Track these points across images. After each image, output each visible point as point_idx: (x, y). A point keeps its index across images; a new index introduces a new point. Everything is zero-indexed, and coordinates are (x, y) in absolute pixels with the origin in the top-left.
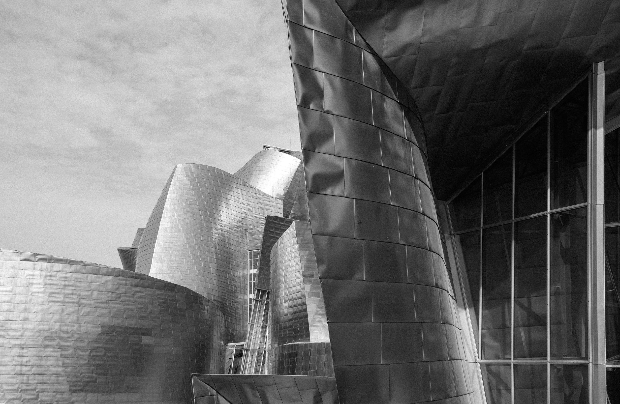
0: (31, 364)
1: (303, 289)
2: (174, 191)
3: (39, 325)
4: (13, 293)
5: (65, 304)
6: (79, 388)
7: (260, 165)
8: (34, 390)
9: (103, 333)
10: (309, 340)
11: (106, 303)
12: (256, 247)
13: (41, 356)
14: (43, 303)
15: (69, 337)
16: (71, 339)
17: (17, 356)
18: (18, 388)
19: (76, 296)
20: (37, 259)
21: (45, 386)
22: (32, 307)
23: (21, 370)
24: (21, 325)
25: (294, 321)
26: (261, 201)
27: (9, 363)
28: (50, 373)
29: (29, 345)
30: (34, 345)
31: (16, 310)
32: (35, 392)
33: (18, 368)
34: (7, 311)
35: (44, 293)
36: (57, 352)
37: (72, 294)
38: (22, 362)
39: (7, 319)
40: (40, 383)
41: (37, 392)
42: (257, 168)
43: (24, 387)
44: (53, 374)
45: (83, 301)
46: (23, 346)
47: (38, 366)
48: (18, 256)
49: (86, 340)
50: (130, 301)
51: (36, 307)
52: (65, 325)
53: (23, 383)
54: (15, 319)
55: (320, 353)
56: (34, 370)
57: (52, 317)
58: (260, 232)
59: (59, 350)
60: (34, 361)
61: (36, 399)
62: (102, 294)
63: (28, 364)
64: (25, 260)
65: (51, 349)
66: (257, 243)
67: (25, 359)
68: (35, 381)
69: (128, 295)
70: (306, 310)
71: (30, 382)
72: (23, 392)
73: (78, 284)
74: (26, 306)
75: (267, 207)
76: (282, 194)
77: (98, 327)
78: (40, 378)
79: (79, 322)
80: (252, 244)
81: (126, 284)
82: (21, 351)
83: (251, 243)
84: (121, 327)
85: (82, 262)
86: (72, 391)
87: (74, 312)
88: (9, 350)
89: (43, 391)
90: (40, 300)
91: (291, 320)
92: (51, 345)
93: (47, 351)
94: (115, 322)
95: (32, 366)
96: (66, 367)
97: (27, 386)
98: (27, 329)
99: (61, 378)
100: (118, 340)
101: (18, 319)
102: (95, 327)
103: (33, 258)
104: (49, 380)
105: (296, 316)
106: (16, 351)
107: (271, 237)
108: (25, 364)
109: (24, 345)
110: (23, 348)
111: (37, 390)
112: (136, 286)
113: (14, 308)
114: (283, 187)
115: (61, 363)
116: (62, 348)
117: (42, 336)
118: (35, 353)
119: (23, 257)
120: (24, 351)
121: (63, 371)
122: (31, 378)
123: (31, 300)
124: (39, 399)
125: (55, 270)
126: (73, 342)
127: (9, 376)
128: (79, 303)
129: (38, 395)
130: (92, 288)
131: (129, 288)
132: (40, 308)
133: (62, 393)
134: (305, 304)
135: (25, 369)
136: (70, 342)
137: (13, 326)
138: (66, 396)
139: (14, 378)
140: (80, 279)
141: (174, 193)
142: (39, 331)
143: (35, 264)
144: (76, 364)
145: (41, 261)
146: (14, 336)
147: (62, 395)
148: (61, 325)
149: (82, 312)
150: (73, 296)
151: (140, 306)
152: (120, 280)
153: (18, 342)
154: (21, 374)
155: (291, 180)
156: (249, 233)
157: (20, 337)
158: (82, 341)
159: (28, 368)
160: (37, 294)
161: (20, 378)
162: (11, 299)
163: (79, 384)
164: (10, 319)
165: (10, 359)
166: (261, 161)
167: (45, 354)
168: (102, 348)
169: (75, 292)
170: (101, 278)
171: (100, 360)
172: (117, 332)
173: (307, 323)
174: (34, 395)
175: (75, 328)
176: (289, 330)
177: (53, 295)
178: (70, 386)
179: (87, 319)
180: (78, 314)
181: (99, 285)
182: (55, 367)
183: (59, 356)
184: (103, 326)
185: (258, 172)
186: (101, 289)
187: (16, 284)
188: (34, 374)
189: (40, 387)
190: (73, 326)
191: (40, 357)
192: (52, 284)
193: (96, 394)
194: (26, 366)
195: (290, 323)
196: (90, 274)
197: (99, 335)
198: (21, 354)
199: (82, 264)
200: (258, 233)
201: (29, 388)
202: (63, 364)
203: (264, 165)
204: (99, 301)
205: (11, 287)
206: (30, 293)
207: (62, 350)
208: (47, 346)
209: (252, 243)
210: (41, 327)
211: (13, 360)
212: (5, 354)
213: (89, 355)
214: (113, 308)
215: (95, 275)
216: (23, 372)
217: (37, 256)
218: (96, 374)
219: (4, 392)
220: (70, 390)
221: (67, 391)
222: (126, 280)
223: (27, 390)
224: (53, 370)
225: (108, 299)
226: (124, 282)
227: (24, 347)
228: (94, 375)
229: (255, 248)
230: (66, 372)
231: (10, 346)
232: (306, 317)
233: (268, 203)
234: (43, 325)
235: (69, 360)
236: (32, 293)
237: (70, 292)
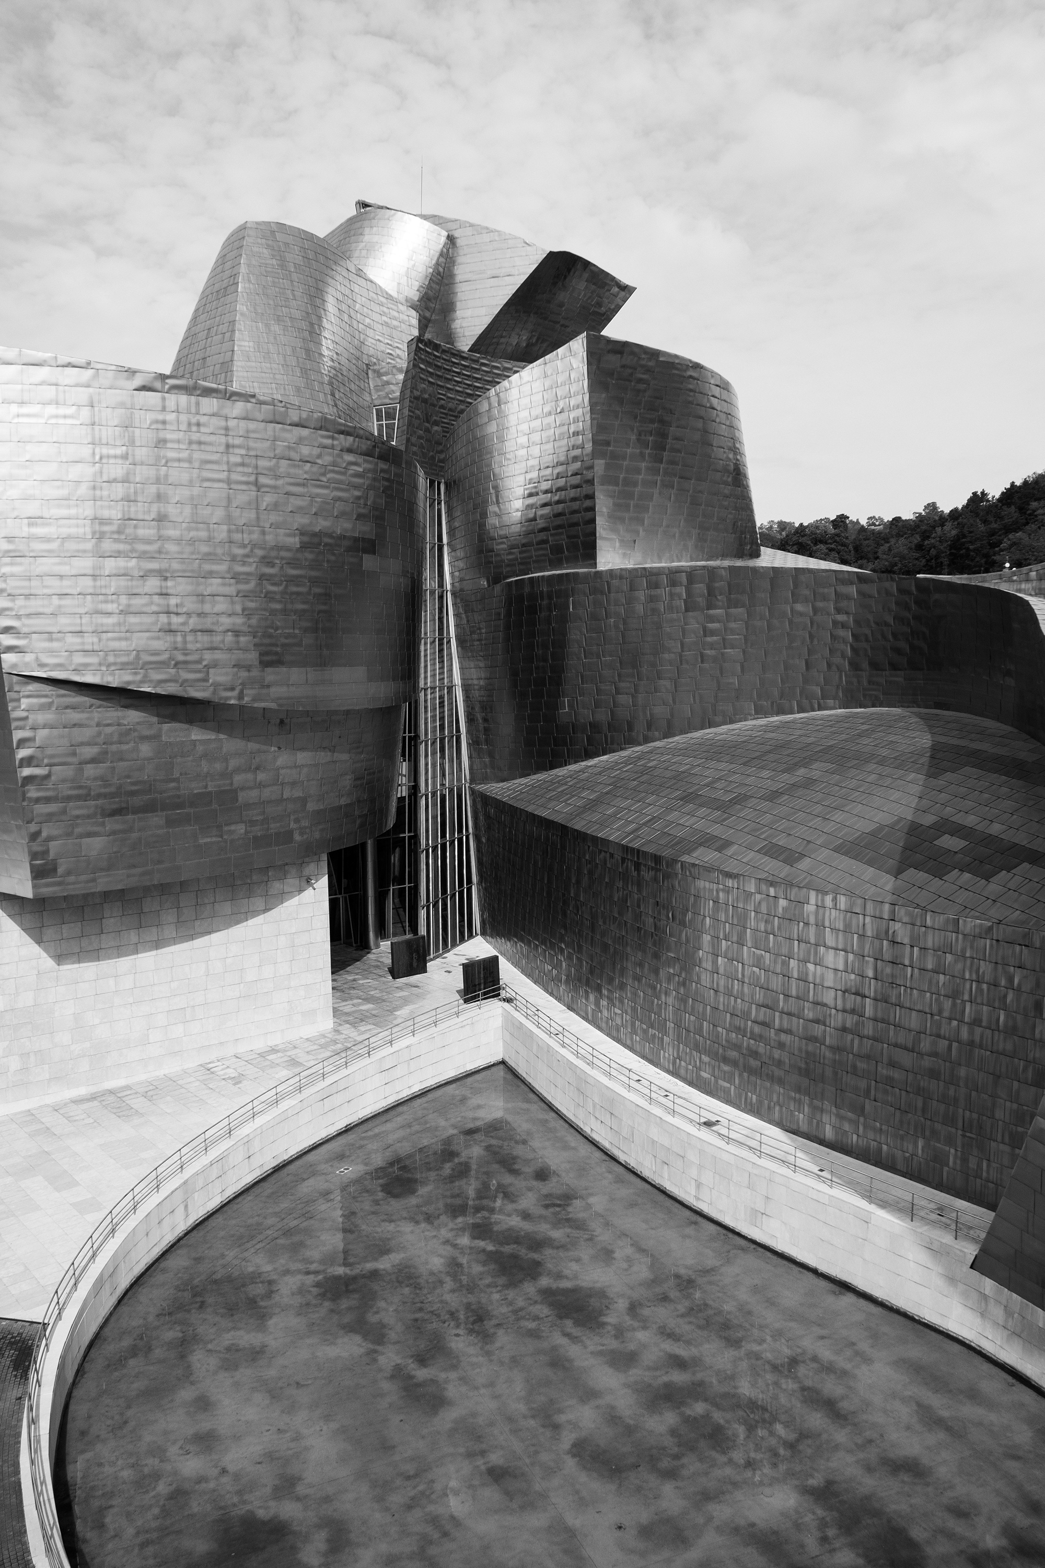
0: (184, 610)
1: (591, 467)
2: (249, 277)
3: (189, 529)
4: (130, 460)
5: (233, 486)
6: (274, 658)
7: (366, 238)
8: (199, 662)
9: (304, 546)
10: (595, 565)
11: (304, 485)
12: (390, 399)
13: (202, 595)
14: (190, 484)
15: (247, 556)
16: (251, 560)
17: (157, 594)
18: (171, 658)
19: (250, 470)
20: (167, 387)
21: (218, 655)
22: (170, 491)
23: (169, 624)
24: (155, 531)
25: (553, 532)
26: (385, 310)
27: (145, 609)
28: (221, 629)
29: (178, 571)
30: (184, 571)
31: (139, 499)
32: (200, 666)
33: (163, 618)
34: (122, 500)
35: (190, 460)
36: (230, 585)
37: (243, 464)
38: (168, 605)
39: (126, 517)
40: (208, 649)
41: (205, 666)
42: (362, 245)
43: (181, 658)
44: (228, 631)
45: (263, 480)
46: (165, 574)
47: (199, 615)
48: (128, 379)
49: (278, 561)
50: (340, 482)
51: (177, 492)
52: (237, 531)
53: (176, 649)
54: (141, 517)
55: (632, 588)
56: (193, 622)
57: (212, 514)
58: (400, 370)
59: (232, 581)
60: (190, 605)
61: (205, 680)
62: (294, 466)
63: (180, 611)
64: (144, 388)
65: (219, 581)
66: (393, 392)
67: (173, 601)
68: (198, 645)
69: (336, 469)
70: (592, 509)
71: (189, 646)
72: (180, 666)
73: (252, 444)
74: (158, 489)
75: (395, 323)
76: (416, 298)
77: (294, 535)
78: (204, 639)
79: (262, 524)
80: (380, 393)
81: (333, 447)
82: (164, 584)
83: (377, 391)
84: (330, 536)
85: (254, 396)
86: (265, 664)
87: (249, 503)
88: (141, 582)
89: (215, 665)
90: (185, 477)
91: (542, 530)
92: (217, 572)
93: (211, 585)
94: (322, 524)
95: (188, 614)
96: (249, 617)
97: (186, 655)
98: (168, 539)
99: (242, 639)
100: (328, 561)
101: (147, 517)
102: (289, 535)
103: (158, 385)
104: (223, 641)
105: (558, 521)
106: (153, 584)
107: (421, 378)
108: (175, 610)
109: (166, 571)
110: (166, 579)
111: (205, 663)
112: (350, 451)
113: (136, 493)
114: (416, 285)
115: (238, 608)
116: (236, 577)
117: (198, 553)
118: (190, 588)
119: (138, 381)
120: (170, 583)
121: (244, 624)
122: (190, 638)
123: (166, 476)
124: (211, 681)
125: (204, 412)
126: (255, 565)
127: (147, 634)
128: (256, 483)
129: (208, 673)
130: (277, 452)
131: (338, 456)
132: (186, 492)
133: (248, 668)
134: (591, 497)
135: (175, 620)
136: (250, 564)
137: (141, 532)
138: (255, 673)
139: (158, 638)
140: (254, 431)
141: (249, 281)
142: (192, 542)
143: (164, 399)
144: (265, 610)
145: (176, 391)
146: (145, 552)
147: (249, 671)
148: (229, 531)
149: (265, 504)
150: (246, 470)
151: (357, 493)
152: (323, 437)
153: (154, 565)
154: (171, 631)
155: (431, 270)
156: (374, 371)
157: (157, 556)
158: (271, 564)
159: (181, 619)
160: (176, 464)
161: (169, 638)
162: (128, 474)
163: (274, 649)
164: (132, 516)
165: (145, 600)
166: (367, 230)
167: (209, 591)
168: (305, 577)
169: (247, 460)
170: (291, 431)
171: (304, 603)
172: (326, 545)
173: (594, 533)
174: (199, 671)
175: (255, 536)
176: (536, 550)
177: (209, 466)
178: (261, 654)
179: (274, 517)
180: (257, 509)
181: (289, 448)
182: (230, 615)
183: (235, 594)
184: (302, 534)
185: (364, 252)
186: (293, 455)
187: (133, 442)
188: (194, 631)
189: (208, 657)
190: (250, 533)
191: (201, 597)
192: (205, 443)
193: (303, 669)
194: (177, 614)
195: (542, 536)
196: (271, 422)
197: (298, 550)
198: (164, 591)
199: (253, 400)
200: (394, 370)
201: (189, 658)
202: (244, 610)
203: (375, 238)
204: (292, 480)
205: (124, 448)
206: (163, 461)
207: (237, 583)
208: (210, 574)
209: (381, 391)
210: (193, 534)
211: (152, 603)
212: (135, 591)
213: (284, 593)
214: (318, 495)
215: (280, 426)
216: (173, 627)
217: (167, 381)
218: (300, 629)
219: (147, 667)
220: (261, 662)
221: (257, 663)
222: (333, 438)
223: (186, 662)
224: (226, 621)
225: (306, 476)
226: (329, 442)
227: (168, 575)
228: (297, 631)
229: (387, 401)
230: (249, 626)
231: (141, 574)
232: (593, 521)
233: (396, 314)
234: (197, 529)
235: (252, 601)
236: (167, 462)
237: (238, 460)
